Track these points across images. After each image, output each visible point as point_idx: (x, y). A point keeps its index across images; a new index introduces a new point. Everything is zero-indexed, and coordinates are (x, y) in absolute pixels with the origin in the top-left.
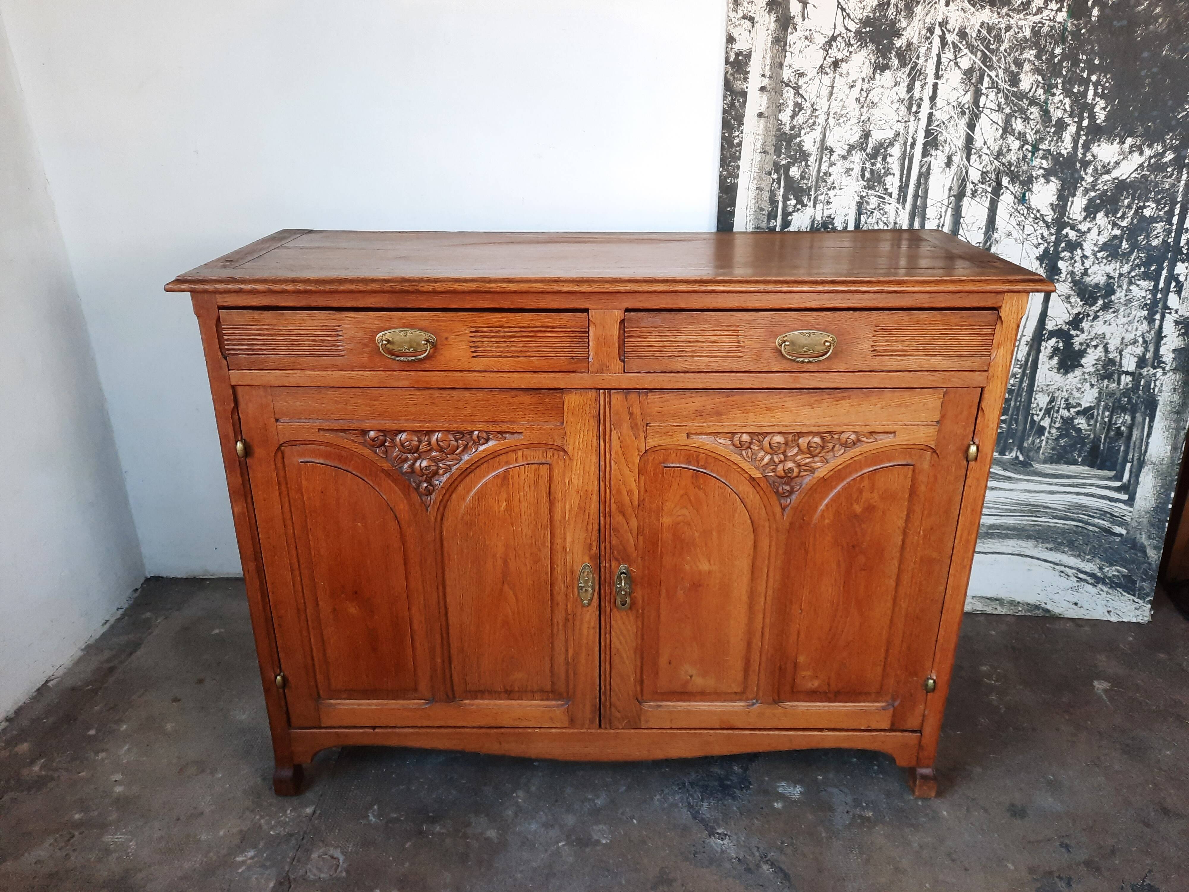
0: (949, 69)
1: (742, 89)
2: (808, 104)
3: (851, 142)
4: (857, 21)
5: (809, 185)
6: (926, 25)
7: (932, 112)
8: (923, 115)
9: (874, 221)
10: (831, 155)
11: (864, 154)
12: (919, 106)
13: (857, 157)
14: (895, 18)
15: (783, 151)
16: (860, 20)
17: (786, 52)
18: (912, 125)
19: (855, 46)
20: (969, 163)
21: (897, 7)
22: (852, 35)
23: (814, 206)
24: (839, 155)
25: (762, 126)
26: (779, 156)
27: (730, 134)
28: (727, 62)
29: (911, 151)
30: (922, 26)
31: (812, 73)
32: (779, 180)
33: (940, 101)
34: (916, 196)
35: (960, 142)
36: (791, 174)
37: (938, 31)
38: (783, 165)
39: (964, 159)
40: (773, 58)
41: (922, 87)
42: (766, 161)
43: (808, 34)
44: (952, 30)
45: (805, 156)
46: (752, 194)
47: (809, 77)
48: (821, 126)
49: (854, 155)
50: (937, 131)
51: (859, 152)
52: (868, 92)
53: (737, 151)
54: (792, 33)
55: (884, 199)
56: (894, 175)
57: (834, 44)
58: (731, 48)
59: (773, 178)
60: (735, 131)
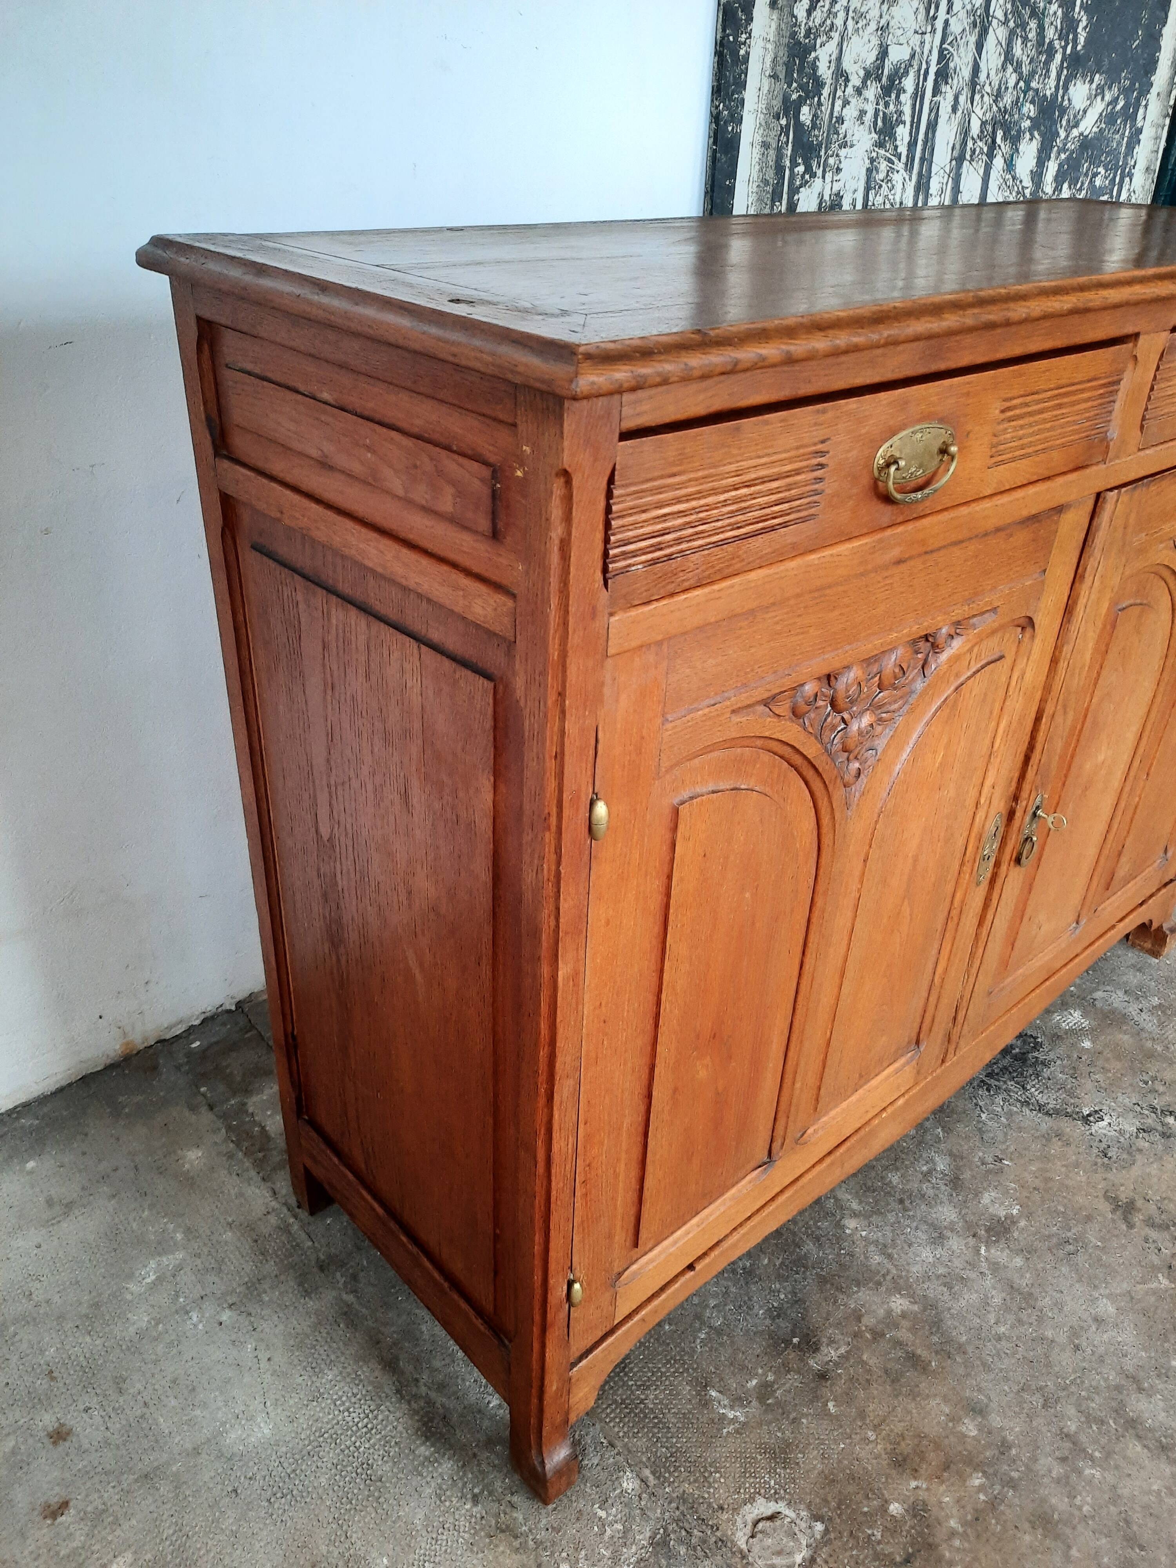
3: (868, 65)
5: (820, 139)
7: (948, 20)
8: (939, 24)
9: (881, 200)
10: (845, 86)
11: (879, 87)
12: (937, 8)
13: (872, 91)
15: (795, 75)
18: (928, 40)
20: (972, 106)
24: (854, 87)
25: (774, 25)
26: (790, 86)
29: (923, 85)
32: (788, 128)
34: (922, 159)
35: (967, 73)
36: (802, 118)
38: (793, 101)
39: (969, 101)
42: (775, 93)
45: (818, 86)
46: (757, 154)
48: (838, 33)
49: (869, 87)
50: (949, 52)
51: (874, 82)
53: (741, 72)
55: (893, 163)
56: (905, 123)
59: (781, 125)
60: (742, 34)
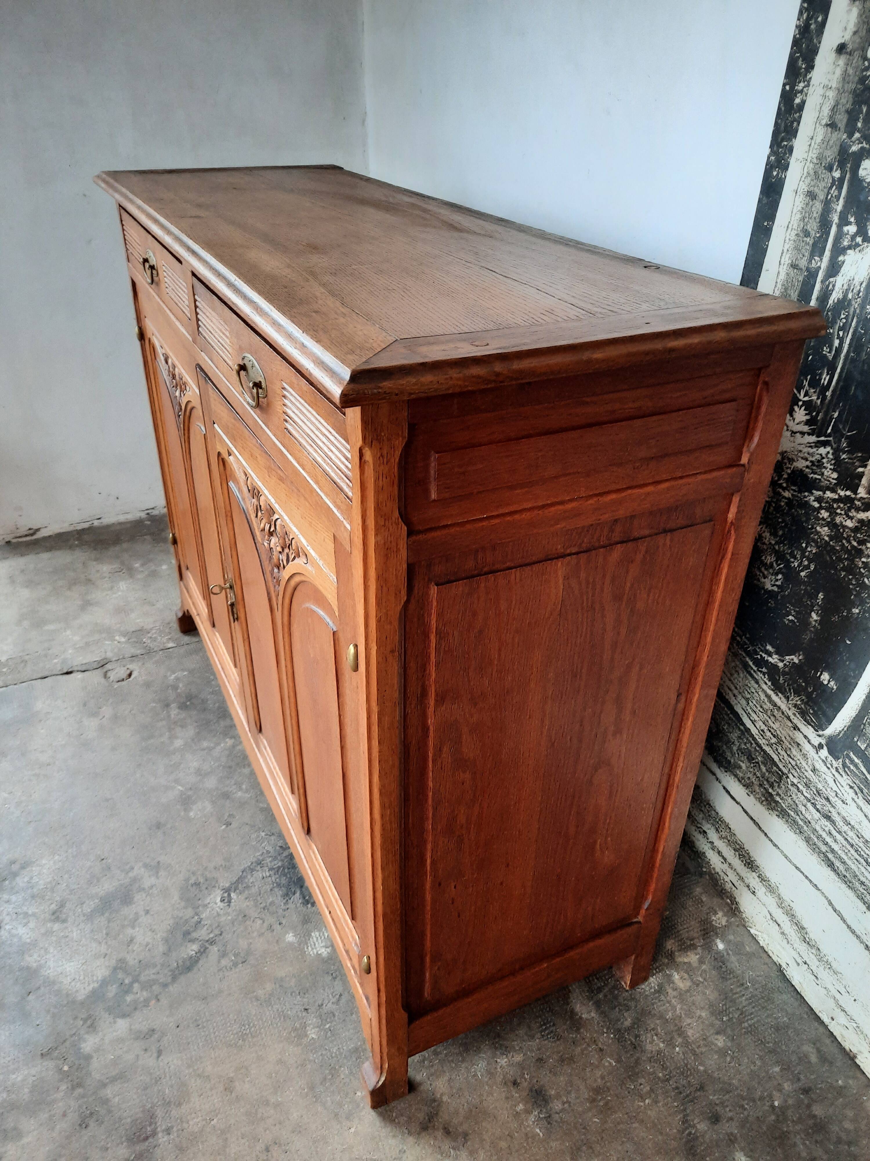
15: (859, 125)
25: (838, 72)
26: (851, 135)
27: (792, 88)
32: (841, 180)
36: (861, 172)
38: (854, 153)
42: (831, 143)
46: (800, 201)
53: (795, 120)
59: (833, 178)
60: (800, 82)
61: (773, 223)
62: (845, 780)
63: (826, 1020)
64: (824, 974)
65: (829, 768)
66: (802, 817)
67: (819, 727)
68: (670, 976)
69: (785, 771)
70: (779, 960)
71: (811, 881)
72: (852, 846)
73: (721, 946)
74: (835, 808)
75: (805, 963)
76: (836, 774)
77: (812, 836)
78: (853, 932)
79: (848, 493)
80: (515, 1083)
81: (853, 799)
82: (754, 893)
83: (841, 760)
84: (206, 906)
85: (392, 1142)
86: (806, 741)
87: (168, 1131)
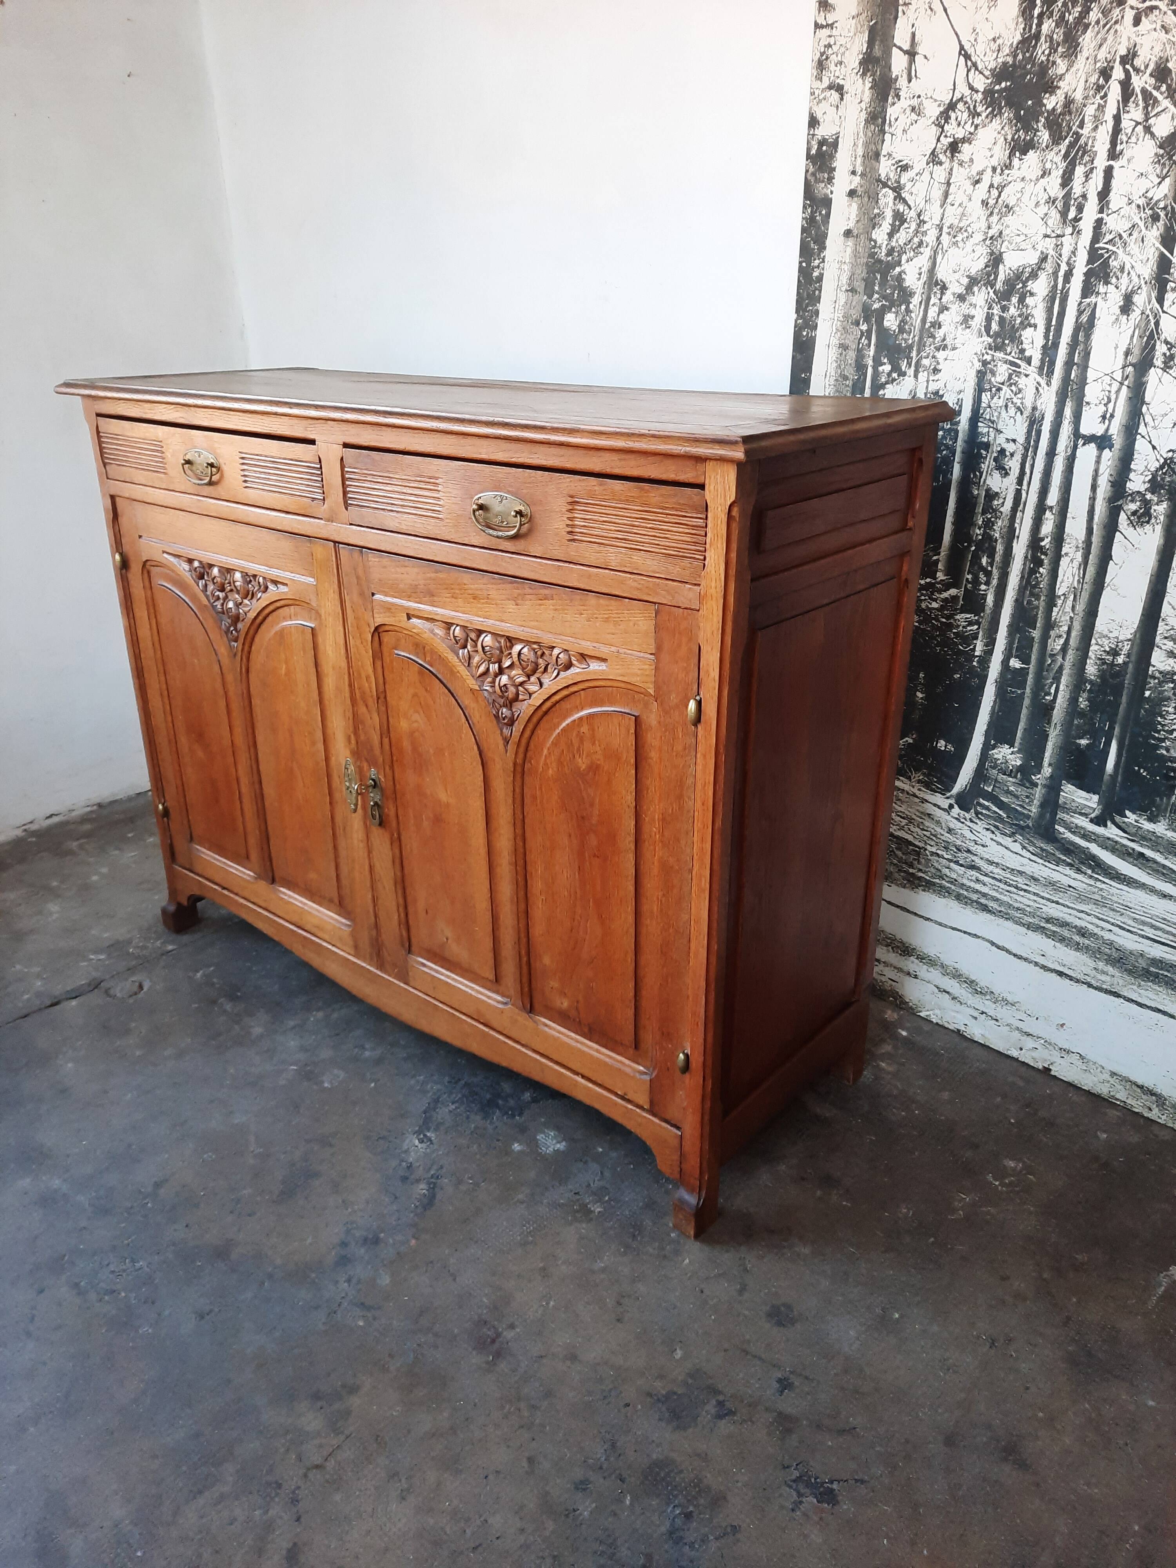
0: (1133, 139)
1: (826, 195)
2: (913, 214)
3: (973, 272)
4: (987, 73)
5: (910, 342)
6: (1098, 65)
7: (1102, 219)
8: (1087, 225)
9: (1001, 402)
10: (942, 294)
11: (991, 292)
12: (1080, 209)
13: (981, 297)
14: (1048, 60)
15: (876, 288)
16: (993, 71)
17: (885, 133)
18: (1068, 242)
19: (984, 115)
20: (1162, 307)
21: (1051, 38)
22: (979, 97)
23: (916, 376)
24: (954, 294)
25: (849, 250)
26: (870, 297)
27: (809, 264)
28: (809, 156)
29: (1063, 288)
30: (1092, 67)
31: (919, 163)
32: (869, 331)
33: (1116, 200)
34: (1069, 364)
35: (1147, 270)
36: (886, 324)
37: (1118, 73)
38: (875, 310)
39: (1154, 300)
40: (866, 145)
41: (1087, 176)
42: (854, 303)
43: (915, 102)
44: (1143, 68)
45: (906, 295)
46: (834, 353)
47: (915, 171)
48: (929, 248)
49: (976, 293)
50: (1108, 251)
51: (984, 288)
52: (1001, 188)
53: (816, 289)
54: (894, 104)
55: (1019, 367)
56: (1035, 326)
57: (953, 115)
58: (813, 135)
59: (861, 331)
60: (815, 260)
61: (811, 373)
62: (980, 826)
63: (1014, 1053)
64: (1002, 1012)
65: (963, 823)
66: (947, 879)
67: (946, 788)
68: (878, 1065)
69: (921, 845)
70: (956, 1026)
71: (969, 934)
72: (1000, 881)
73: (904, 1033)
74: (976, 855)
75: (983, 1013)
76: (971, 824)
77: (961, 891)
78: (1020, 957)
79: (928, 580)
80: (803, 1179)
81: (992, 839)
82: (916, 977)
83: (972, 811)
84: (407, 1151)
85: (726, 1255)
86: (936, 809)
87: (512, 1327)
